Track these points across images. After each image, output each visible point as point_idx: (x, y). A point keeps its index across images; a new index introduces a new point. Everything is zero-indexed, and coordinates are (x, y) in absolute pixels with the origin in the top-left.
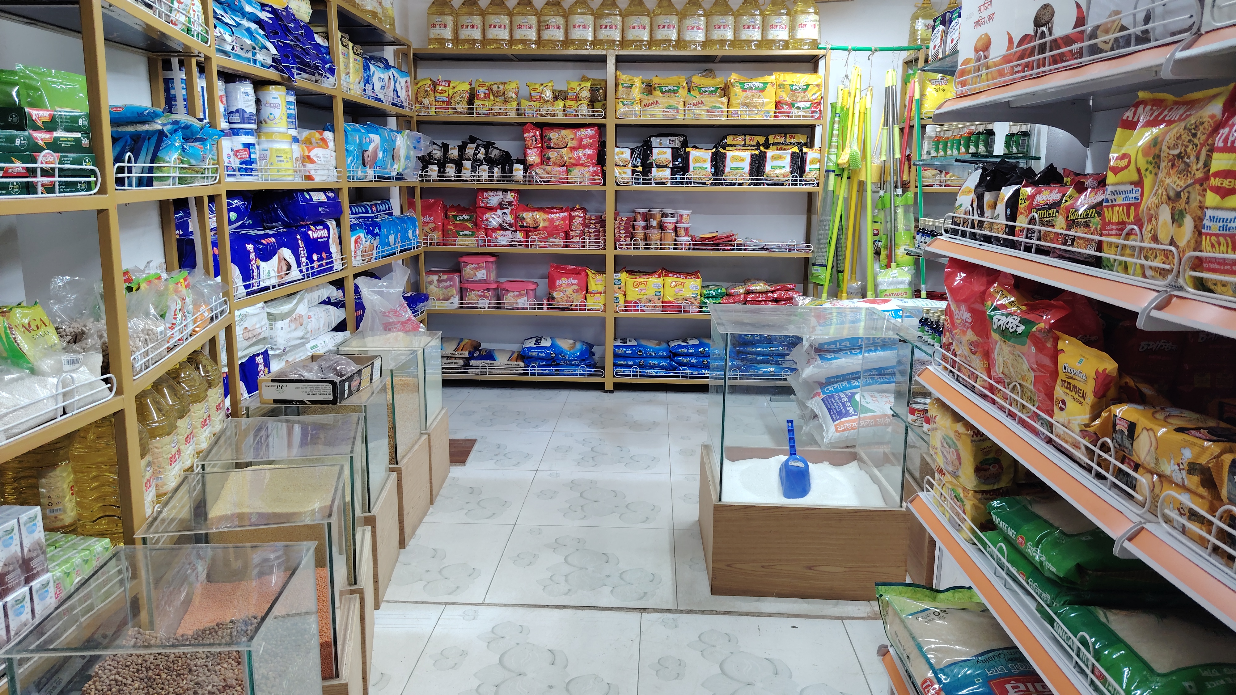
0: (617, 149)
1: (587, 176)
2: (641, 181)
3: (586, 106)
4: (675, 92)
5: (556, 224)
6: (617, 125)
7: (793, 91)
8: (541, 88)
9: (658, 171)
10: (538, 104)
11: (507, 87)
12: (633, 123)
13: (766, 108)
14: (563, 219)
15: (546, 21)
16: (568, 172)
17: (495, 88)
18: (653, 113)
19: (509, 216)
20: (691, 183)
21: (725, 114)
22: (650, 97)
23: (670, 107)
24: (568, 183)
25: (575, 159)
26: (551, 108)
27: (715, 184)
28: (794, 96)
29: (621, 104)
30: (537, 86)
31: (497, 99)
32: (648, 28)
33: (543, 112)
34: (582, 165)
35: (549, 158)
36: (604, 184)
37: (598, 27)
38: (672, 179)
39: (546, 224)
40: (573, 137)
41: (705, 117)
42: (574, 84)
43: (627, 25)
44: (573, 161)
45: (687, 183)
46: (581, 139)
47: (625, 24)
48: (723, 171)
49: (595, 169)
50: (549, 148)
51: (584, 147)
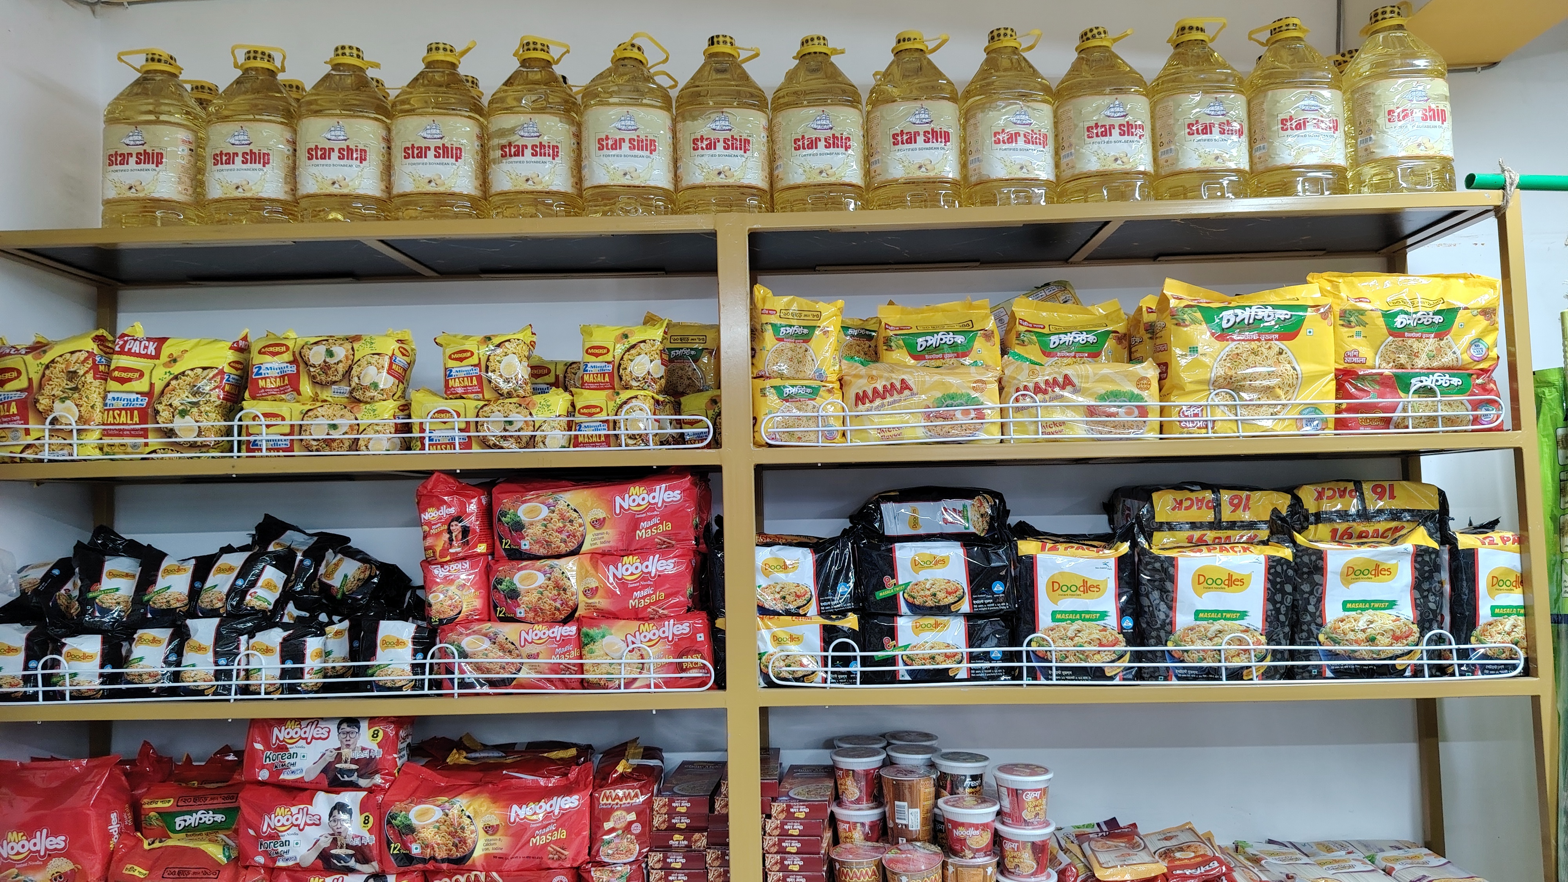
0: (764, 554)
1: (656, 656)
2: (856, 668)
3: (647, 406)
4: (961, 352)
5: (538, 841)
6: (760, 469)
7: (1396, 333)
8: (484, 351)
9: (917, 629)
10: (471, 404)
11: (362, 350)
12: (819, 459)
13: (1307, 396)
14: (564, 819)
15: (502, 133)
16: (582, 643)
17: (317, 356)
18: (888, 422)
19: (358, 818)
20: (1046, 673)
21: (1154, 418)
22: (874, 369)
23: (950, 399)
24: (584, 684)
25: (611, 594)
26: (519, 418)
27: (1140, 675)
28: (1400, 349)
29: (772, 398)
30: (470, 345)
31: (325, 394)
32: (856, 145)
33: (492, 431)
34: (638, 615)
35: (514, 594)
36: (720, 684)
37: (686, 145)
38: (972, 658)
39: (501, 843)
40: (601, 514)
41: (1080, 431)
42: (605, 336)
43: (785, 138)
44: (600, 601)
45: (1033, 673)
46: (633, 522)
47: (780, 136)
48: (1168, 627)
49: (684, 628)
50: (517, 555)
51: (643, 551)
